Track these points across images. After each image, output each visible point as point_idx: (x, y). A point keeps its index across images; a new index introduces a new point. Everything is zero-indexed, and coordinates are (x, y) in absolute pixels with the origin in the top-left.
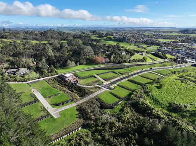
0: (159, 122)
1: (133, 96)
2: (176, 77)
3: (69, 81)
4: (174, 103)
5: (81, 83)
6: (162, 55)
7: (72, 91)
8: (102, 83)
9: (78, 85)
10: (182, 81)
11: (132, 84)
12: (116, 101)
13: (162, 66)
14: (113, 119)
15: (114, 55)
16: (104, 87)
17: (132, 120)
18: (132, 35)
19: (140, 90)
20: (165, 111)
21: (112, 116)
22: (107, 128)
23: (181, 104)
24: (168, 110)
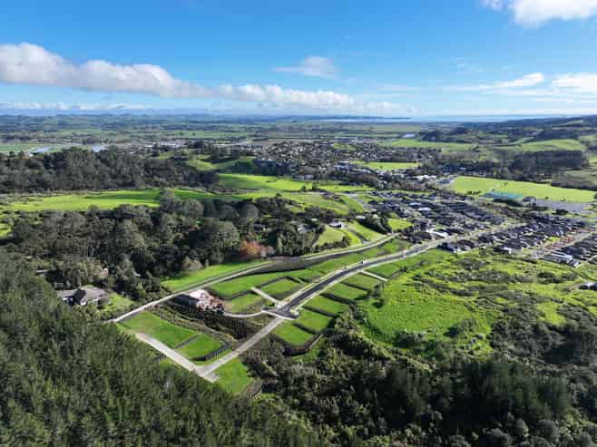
0: (383, 365)
1: (336, 326)
2: (407, 279)
3: (204, 308)
4: (404, 333)
5: (231, 309)
6: (380, 224)
7: (217, 329)
8: (273, 305)
9: (225, 314)
10: (417, 286)
11: (330, 302)
12: (308, 338)
13: (382, 255)
14: (312, 371)
15: (282, 236)
16: (280, 314)
17: (342, 367)
18: (301, 150)
19: (348, 314)
20: (390, 347)
21: (309, 365)
22: (305, 385)
23: (414, 332)
24: (396, 345)
